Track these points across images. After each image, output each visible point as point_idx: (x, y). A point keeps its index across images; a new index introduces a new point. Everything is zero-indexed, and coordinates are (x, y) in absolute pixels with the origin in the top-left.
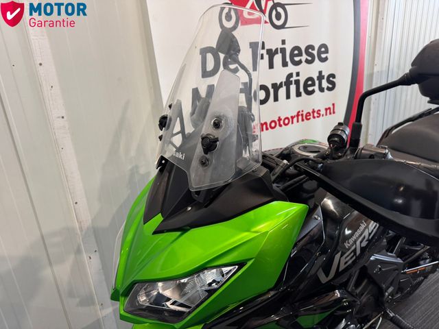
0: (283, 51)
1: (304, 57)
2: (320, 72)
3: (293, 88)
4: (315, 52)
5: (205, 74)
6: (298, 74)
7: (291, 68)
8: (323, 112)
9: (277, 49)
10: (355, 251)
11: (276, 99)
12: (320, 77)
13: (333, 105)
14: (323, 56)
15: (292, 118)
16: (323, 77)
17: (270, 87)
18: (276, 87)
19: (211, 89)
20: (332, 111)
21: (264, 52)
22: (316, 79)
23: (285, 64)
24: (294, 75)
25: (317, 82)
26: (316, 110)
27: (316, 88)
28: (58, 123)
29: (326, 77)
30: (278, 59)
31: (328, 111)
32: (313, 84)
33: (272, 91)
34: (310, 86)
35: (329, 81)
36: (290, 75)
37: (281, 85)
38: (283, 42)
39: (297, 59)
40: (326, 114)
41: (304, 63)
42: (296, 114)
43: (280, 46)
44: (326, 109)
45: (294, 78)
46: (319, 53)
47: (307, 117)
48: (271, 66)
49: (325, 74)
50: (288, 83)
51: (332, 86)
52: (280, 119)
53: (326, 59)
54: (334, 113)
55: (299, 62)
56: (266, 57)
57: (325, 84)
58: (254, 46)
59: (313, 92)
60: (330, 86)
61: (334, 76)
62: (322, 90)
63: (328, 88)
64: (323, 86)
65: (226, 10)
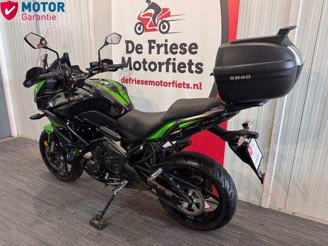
0: (166, 46)
1: (179, 50)
2: (190, 61)
3: (171, 67)
4: (187, 48)
5: (128, 52)
6: (174, 59)
7: (170, 55)
8: (191, 86)
9: (162, 44)
11: (160, 70)
12: (190, 63)
13: (200, 83)
14: (193, 50)
15: (170, 83)
16: (193, 64)
17: (157, 63)
18: (161, 64)
19: (130, 59)
20: (199, 87)
21: (155, 45)
22: (186, 64)
23: (166, 53)
24: (172, 59)
25: (187, 66)
26: (186, 83)
27: (187, 69)
29: (195, 64)
30: (162, 49)
31: (196, 87)
33: (158, 66)
34: (183, 68)
35: (197, 66)
36: (170, 59)
37: (163, 64)
38: (166, 41)
39: (174, 51)
40: (194, 88)
41: (178, 53)
42: (172, 82)
43: (164, 43)
44: (194, 85)
45: (172, 61)
46: (190, 48)
47: (179, 85)
48: (158, 53)
49: (195, 62)
50: (168, 63)
52: (161, 82)
53: (196, 53)
54: (201, 89)
55: (176, 53)
56: (156, 48)
57: (194, 68)
58: (150, 42)
59: (184, 71)
60: (199, 71)
61: (202, 64)
62: (191, 71)
63: (196, 72)
64: (192, 69)
65: (139, 25)
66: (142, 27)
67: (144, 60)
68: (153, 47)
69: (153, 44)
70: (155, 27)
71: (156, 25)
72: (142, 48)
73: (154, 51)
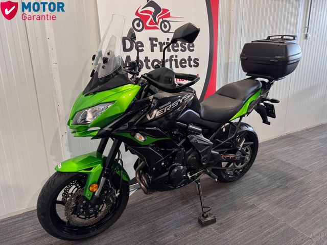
1: (180, 48)
2: (190, 57)
3: (174, 63)
4: (186, 46)
5: (125, 50)
6: (176, 56)
7: (172, 53)
9: (164, 42)
10: (163, 110)
12: (190, 59)
13: (198, 75)
14: (191, 48)
21: (157, 43)
22: (187, 60)
23: (169, 50)
24: (174, 56)
25: (188, 62)
27: (187, 64)
28: (54, 66)
29: (193, 60)
32: (186, 62)
34: (184, 63)
35: (194, 62)
36: (172, 56)
37: (167, 61)
38: (168, 39)
39: (176, 48)
41: (180, 51)
43: (166, 41)
45: (174, 58)
46: (189, 47)
48: (161, 50)
49: (193, 58)
50: (171, 60)
51: (197, 65)
53: (193, 50)
55: (177, 50)
56: (158, 46)
57: (192, 63)
58: (152, 39)
59: (185, 66)
60: (196, 65)
61: (198, 60)
62: (190, 66)
63: (194, 66)
64: (191, 64)
65: (137, 22)
66: (141, 23)
67: (146, 58)
68: (156, 45)
69: (154, 42)
70: (156, 26)
71: (157, 24)
72: (142, 45)
73: (157, 49)
